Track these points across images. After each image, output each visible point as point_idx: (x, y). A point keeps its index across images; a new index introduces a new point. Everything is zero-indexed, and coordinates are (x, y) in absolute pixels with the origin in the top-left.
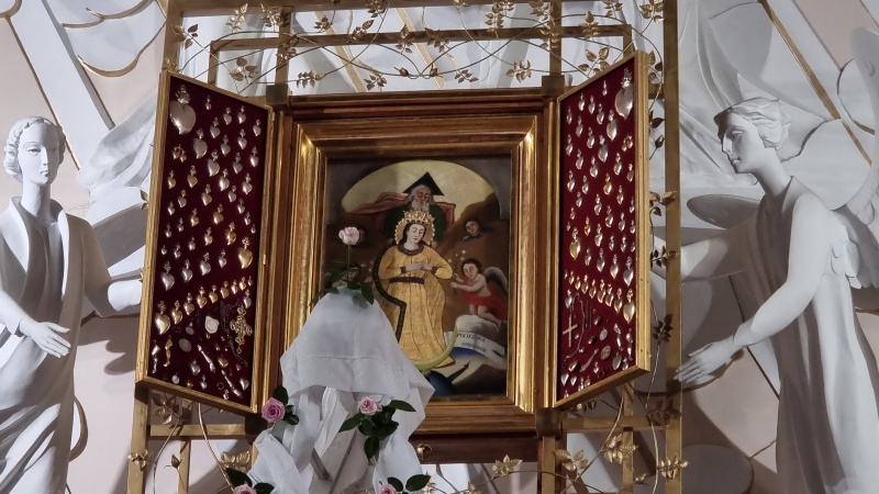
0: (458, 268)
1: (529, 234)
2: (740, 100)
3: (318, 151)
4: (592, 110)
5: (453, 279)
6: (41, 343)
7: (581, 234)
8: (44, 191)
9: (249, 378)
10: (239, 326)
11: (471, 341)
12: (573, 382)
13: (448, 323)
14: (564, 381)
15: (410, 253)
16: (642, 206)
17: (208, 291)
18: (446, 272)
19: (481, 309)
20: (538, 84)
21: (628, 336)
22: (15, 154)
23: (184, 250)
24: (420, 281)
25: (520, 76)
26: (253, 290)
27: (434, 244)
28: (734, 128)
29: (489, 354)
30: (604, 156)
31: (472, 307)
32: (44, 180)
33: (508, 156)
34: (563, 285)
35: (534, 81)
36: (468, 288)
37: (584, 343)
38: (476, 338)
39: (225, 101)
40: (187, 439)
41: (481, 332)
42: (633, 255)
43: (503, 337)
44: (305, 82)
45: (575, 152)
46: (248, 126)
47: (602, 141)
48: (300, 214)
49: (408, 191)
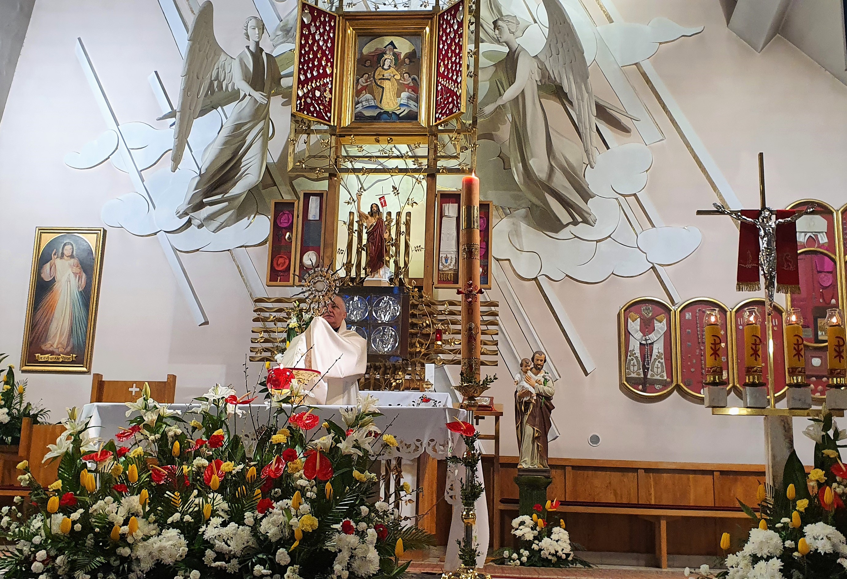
0: (402, 76)
1: (427, 63)
2: (502, 15)
3: (354, 32)
4: (449, 18)
5: (400, 79)
6: (258, 99)
7: (444, 64)
8: (257, 43)
9: (331, 113)
10: (327, 94)
11: (406, 101)
12: (440, 116)
13: (399, 96)
14: (437, 116)
15: (386, 70)
16: (464, 54)
17: (316, 81)
18: (398, 77)
19: (410, 90)
20: (431, 9)
21: (459, 101)
22: (247, 30)
23: (308, 66)
24: (389, 80)
25: (425, 6)
26: (332, 81)
27: (394, 67)
28: (499, 26)
29: (412, 106)
30: (452, 35)
31: (407, 89)
32: (257, 40)
33: (420, 35)
34: (438, 82)
35: (429, 8)
36: (405, 83)
37: (444, 103)
38: (408, 100)
39: (321, 12)
40: (309, 134)
41: (409, 98)
42: (461, 71)
43: (417, 100)
44: (349, 6)
45: (443, 34)
46: (329, 22)
47: (452, 30)
48: (348, 55)
49: (385, 47)
